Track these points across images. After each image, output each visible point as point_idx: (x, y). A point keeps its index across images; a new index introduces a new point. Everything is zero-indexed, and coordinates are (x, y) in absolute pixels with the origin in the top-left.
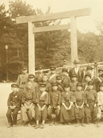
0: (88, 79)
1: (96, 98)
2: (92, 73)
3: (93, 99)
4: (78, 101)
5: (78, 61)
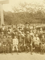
0: (9, 33)
1: (12, 41)
2: (11, 30)
3: (11, 42)
4: (4, 43)
5: (4, 24)
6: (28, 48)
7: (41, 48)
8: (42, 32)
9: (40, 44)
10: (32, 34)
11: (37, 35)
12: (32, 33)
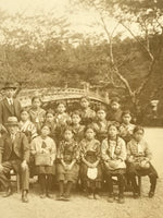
6: (14, 178)
7: (62, 178)
8: (63, 117)
9: (57, 162)
10: (26, 125)
11: (46, 131)
12: (28, 122)
